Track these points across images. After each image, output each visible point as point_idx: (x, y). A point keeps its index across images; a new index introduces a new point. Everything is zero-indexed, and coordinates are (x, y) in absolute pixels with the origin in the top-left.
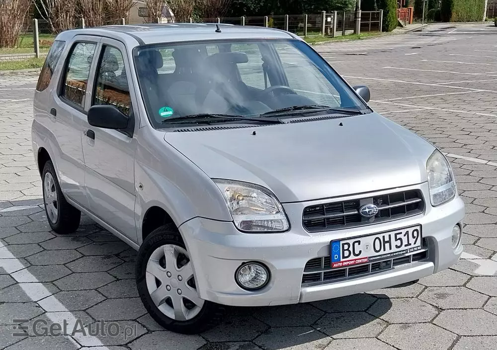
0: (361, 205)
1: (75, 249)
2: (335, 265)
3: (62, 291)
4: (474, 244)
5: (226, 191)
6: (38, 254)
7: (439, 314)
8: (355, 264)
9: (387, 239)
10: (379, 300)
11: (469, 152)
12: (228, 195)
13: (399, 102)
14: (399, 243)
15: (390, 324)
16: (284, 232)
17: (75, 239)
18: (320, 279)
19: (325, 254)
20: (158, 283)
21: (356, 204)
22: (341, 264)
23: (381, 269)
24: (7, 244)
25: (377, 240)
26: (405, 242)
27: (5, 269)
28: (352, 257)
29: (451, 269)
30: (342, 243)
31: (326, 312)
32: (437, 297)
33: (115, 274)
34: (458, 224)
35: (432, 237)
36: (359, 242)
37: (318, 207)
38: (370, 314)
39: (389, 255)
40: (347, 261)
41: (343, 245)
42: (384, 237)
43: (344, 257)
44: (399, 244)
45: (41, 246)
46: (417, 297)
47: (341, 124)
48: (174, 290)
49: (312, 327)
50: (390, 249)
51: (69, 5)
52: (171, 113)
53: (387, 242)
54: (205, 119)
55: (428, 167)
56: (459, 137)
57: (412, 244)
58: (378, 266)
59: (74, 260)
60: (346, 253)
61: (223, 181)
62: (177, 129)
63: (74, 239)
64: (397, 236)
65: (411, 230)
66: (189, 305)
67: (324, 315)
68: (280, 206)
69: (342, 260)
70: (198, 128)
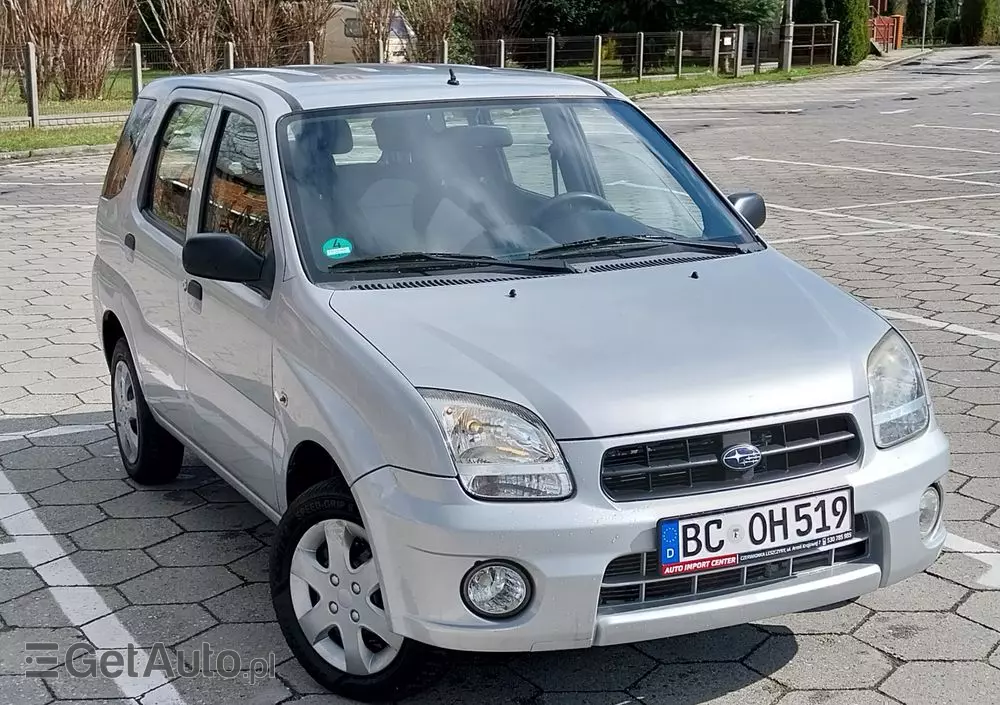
0: (725, 446)
1: (169, 518)
2: (667, 570)
3: (131, 605)
4: (983, 520)
5: (445, 414)
6: (95, 527)
7: (894, 670)
8: (710, 568)
9: (778, 517)
10: (772, 638)
11: (994, 322)
12: (449, 422)
13: (859, 212)
14: (803, 525)
15: (790, 690)
16: (562, 499)
17: (174, 496)
18: (638, 597)
19: (646, 546)
20: (314, 597)
21: (714, 444)
22: (679, 568)
23: (767, 577)
24: (36, 505)
25: (758, 520)
26: (817, 523)
27: (26, 557)
28: (704, 553)
29: (929, 574)
30: (682, 524)
31: (659, 662)
32: (894, 635)
33: (243, 570)
34: (935, 485)
35: (876, 512)
36: (719, 523)
37: (634, 449)
38: (750, 668)
39: (782, 550)
40: (693, 562)
41: (685, 528)
42: (771, 512)
43: (686, 554)
44: (804, 528)
45: (101, 510)
46: (852, 632)
47: (695, 276)
48: (344, 613)
49: (627, 693)
50: (786, 536)
51: (207, 15)
52: (347, 250)
53: (779, 523)
54: (416, 264)
55: (871, 367)
56: (973, 289)
57: (833, 527)
58: (762, 571)
59: (164, 541)
60: (692, 546)
61: (441, 393)
62: (357, 283)
63: (168, 497)
64: (801, 510)
65: (829, 499)
66: (374, 643)
67: (655, 668)
68: (555, 447)
69: (682, 559)
70: (401, 281)
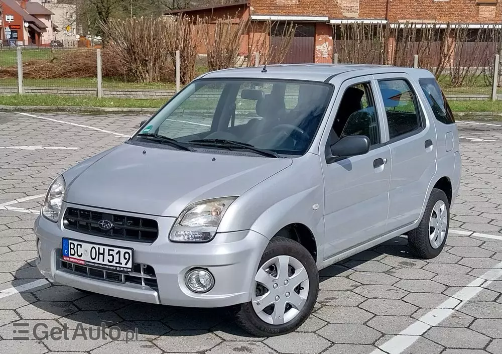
9: (101, 251)
14: (111, 258)
16: (54, 222)
22: (68, 259)
25: (94, 249)
26: (116, 260)
28: (76, 256)
30: (70, 241)
36: (81, 246)
39: (101, 266)
40: (72, 258)
41: (71, 243)
42: (99, 248)
43: (71, 254)
50: (104, 260)
53: (101, 254)
57: (124, 264)
60: (73, 252)
65: (122, 251)
